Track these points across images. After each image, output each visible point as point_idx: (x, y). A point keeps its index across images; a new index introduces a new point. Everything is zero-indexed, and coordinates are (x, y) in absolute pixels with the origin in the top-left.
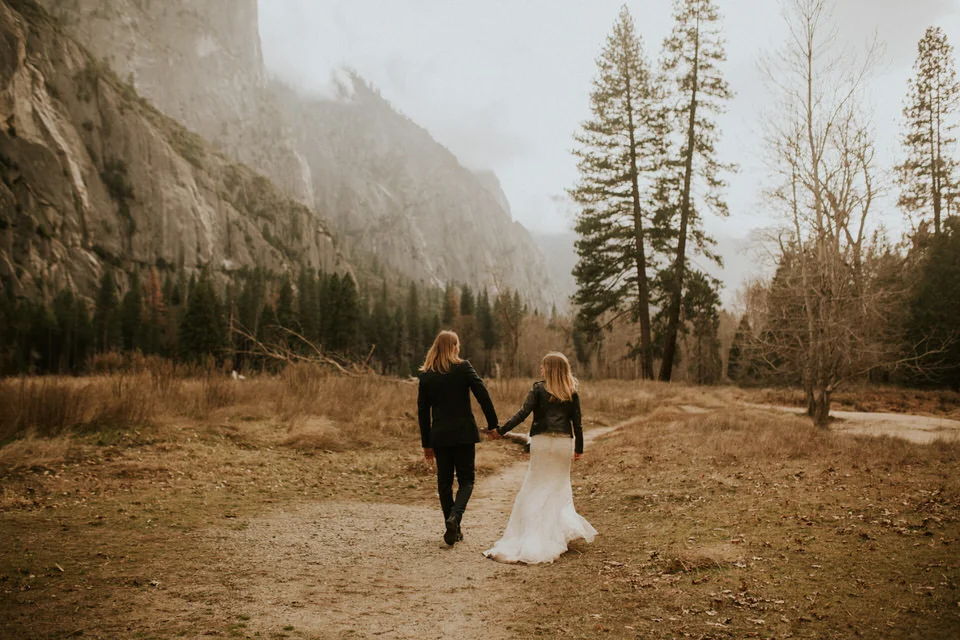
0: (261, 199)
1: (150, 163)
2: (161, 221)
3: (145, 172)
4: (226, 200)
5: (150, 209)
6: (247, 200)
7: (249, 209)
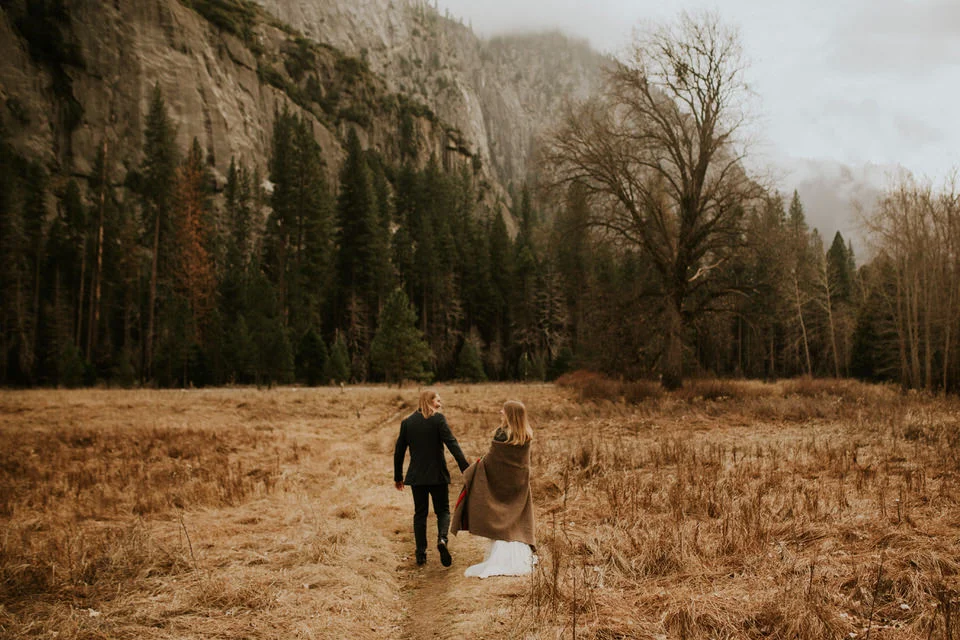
0: (347, 91)
1: (117, 8)
2: (136, 108)
3: (107, 21)
4: (276, 85)
5: (115, 87)
6: (324, 93)
7: (327, 108)
